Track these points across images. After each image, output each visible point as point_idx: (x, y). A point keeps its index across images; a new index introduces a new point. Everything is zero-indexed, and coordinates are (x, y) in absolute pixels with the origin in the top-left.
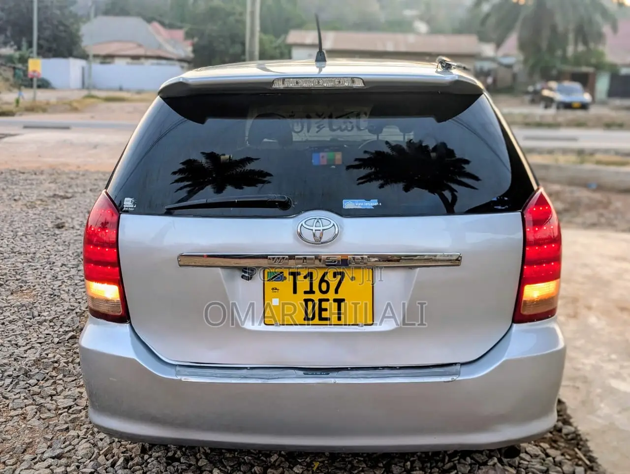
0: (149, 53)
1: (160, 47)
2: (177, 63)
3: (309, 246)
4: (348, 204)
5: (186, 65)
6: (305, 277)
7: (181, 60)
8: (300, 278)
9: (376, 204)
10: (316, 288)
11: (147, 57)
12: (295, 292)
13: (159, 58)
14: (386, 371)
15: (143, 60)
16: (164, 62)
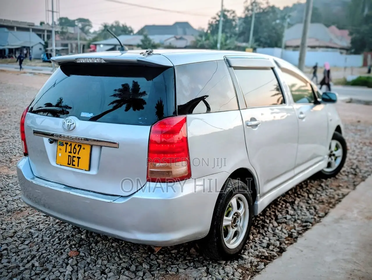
0: (322, 44)
1: (331, 40)
2: (339, 51)
3: (66, 131)
4: (83, 114)
5: (344, 51)
6: (69, 146)
7: (342, 49)
8: (68, 145)
9: (92, 115)
10: (72, 151)
11: (320, 47)
12: (66, 152)
13: (327, 47)
14: (92, 193)
15: (317, 49)
16: (330, 50)
